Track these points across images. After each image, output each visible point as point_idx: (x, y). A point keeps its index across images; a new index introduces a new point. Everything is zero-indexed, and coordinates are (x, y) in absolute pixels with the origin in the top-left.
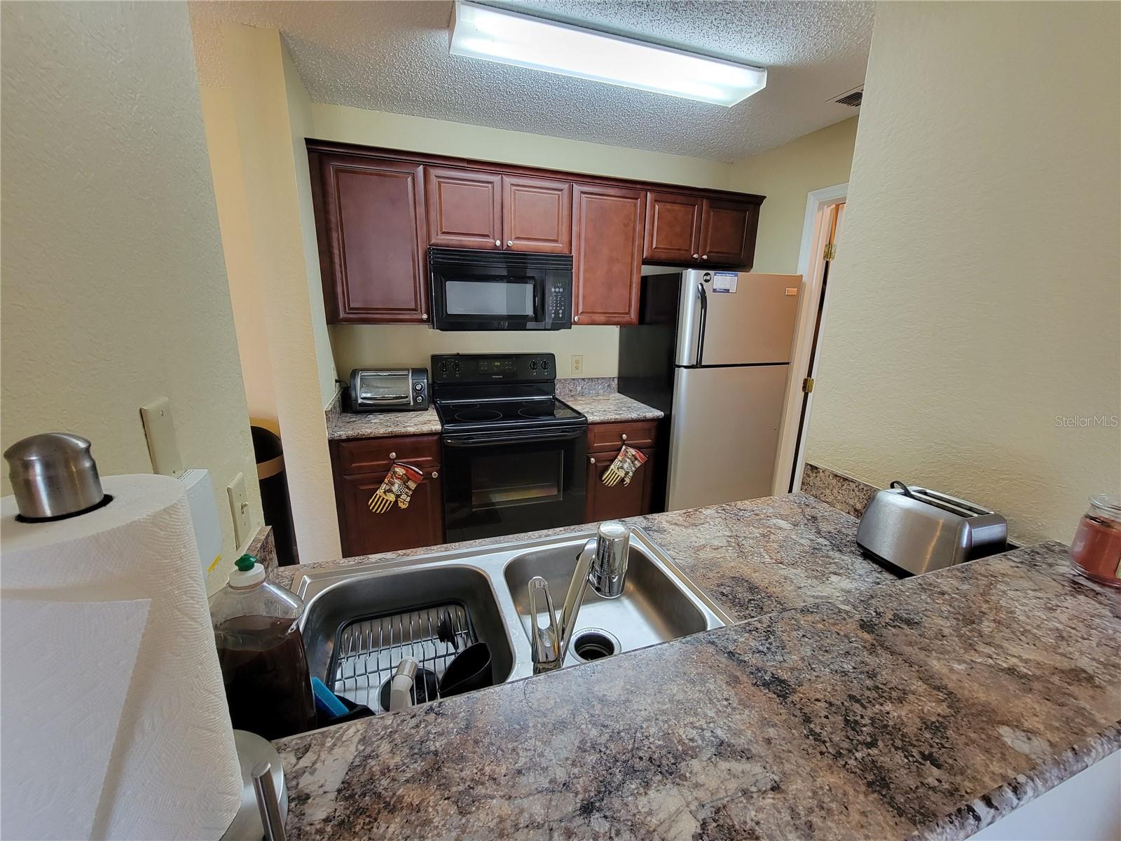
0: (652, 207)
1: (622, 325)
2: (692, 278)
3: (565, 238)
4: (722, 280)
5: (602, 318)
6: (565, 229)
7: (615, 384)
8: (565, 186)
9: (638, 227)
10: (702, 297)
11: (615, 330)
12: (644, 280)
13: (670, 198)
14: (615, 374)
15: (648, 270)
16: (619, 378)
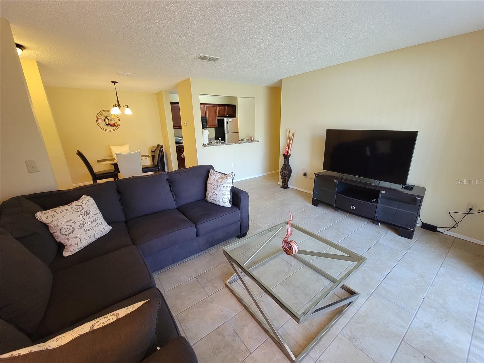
0: (218, 108)
1: (215, 128)
2: (225, 119)
3: (204, 114)
4: (230, 120)
5: (212, 126)
6: (204, 112)
7: (215, 139)
8: (204, 105)
9: (216, 111)
10: (227, 122)
11: (214, 129)
12: (218, 120)
13: (221, 106)
14: (215, 137)
15: (219, 118)
16: (215, 138)
